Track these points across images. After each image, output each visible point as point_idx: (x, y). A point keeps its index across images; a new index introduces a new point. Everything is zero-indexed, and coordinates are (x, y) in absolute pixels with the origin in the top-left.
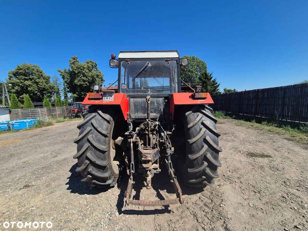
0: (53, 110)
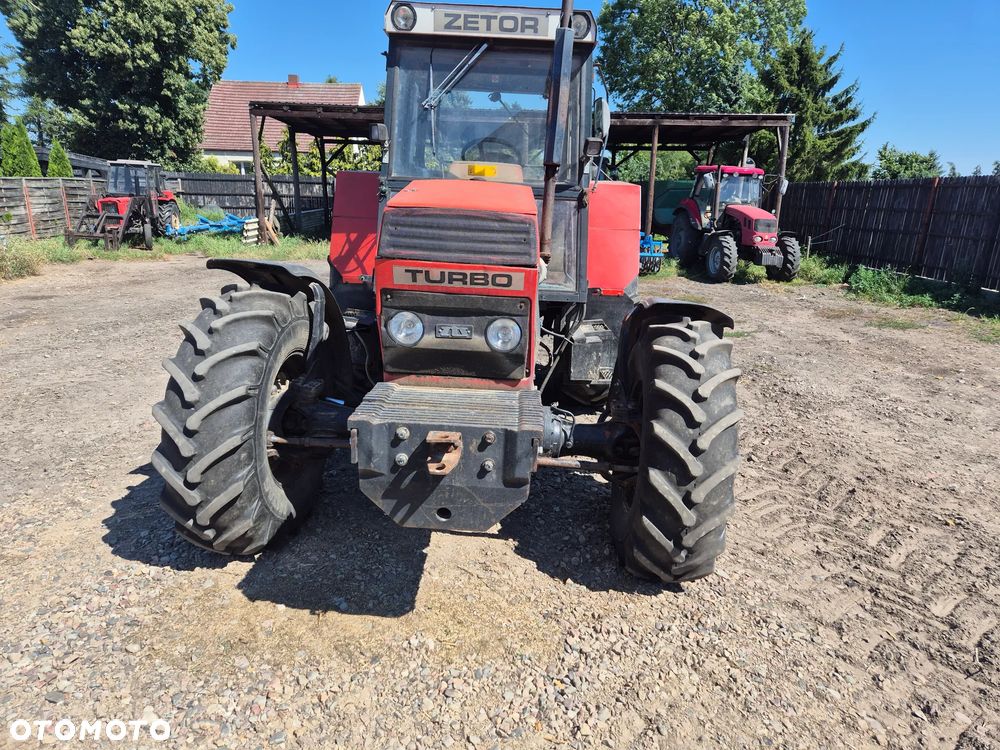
0: (9, 194)
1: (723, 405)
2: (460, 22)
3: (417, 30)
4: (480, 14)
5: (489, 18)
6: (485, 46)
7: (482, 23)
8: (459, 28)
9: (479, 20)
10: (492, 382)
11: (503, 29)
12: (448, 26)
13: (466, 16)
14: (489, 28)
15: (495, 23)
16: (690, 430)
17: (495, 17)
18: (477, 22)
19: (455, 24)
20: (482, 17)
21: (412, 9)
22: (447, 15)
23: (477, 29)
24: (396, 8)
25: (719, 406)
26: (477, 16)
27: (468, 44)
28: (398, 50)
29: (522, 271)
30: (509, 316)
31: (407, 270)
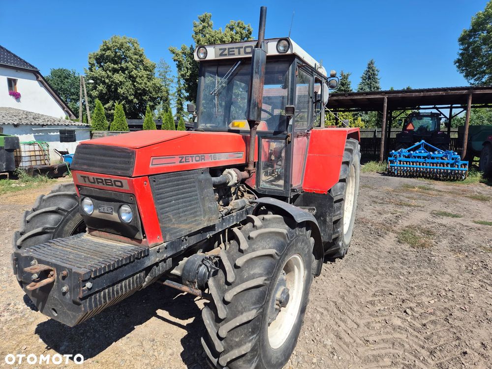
1: (252, 272)
2: (226, 52)
3: (208, 58)
4: (235, 47)
5: (239, 48)
6: (240, 62)
7: (236, 51)
8: (226, 55)
9: (235, 50)
10: (129, 240)
11: (246, 53)
12: (221, 55)
13: (229, 49)
14: (239, 53)
15: (242, 50)
16: (226, 286)
17: (242, 47)
18: (234, 51)
19: (225, 53)
20: (236, 48)
21: (205, 49)
22: (220, 49)
23: (234, 54)
24: (199, 49)
25: (249, 274)
26: (234, 48)
27: (232, 62)
28: (203, 68)
29: (125, 179)
30: (127, 203)
31: (81, 176)
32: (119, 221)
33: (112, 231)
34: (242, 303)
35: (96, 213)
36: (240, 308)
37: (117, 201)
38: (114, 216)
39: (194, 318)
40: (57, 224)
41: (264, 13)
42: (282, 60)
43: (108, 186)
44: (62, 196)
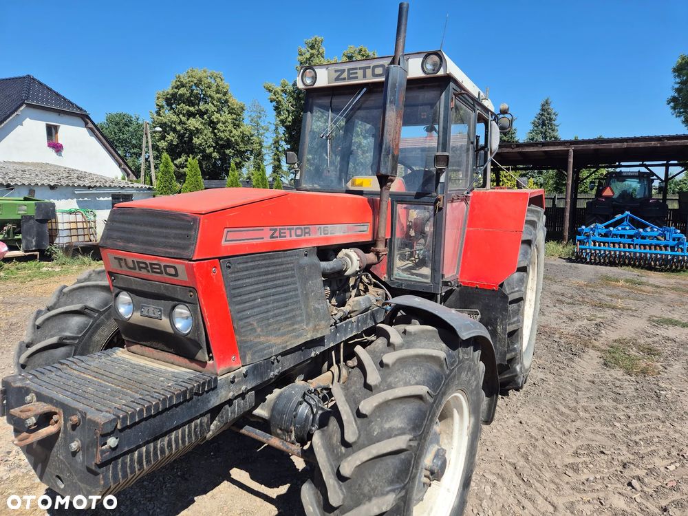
1: (387, 426)
2: (345, 75)
3: (317, 85)
5: (364, 69)
6: (365, 89)
7: (360, 73)
8: (344, 79)
9: (358, 71)
10: (187, 361)
11: (375, 75)
12: (337, 79)
13: (349, 70)
14: (365, 76)
15: (369, 72)
16: (343, 448)
17: (369, 67)
18: (356, 73)
19: (342, 76)
20: (360, 68)
21: (314, 70)
22: (336, 71)
23: (356, 78)
24: (304, 72)
25: (381, 428)
26: (356, 69)
28: (310, 100)
29: (183, 263)
30: (184, 302)
31: (115, 258)
32: (171, 331)
33: (160, 345)
34: (371, 480)
35: (137, 318)
36: (366, 489)
37: (168, 298)
38: (164, 323)
39: (289, 485)
40: (81, 332)
41: (404, 13)
42: (430, 84)
43: (154, 274)
44: (91, 288)
